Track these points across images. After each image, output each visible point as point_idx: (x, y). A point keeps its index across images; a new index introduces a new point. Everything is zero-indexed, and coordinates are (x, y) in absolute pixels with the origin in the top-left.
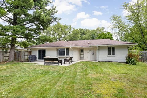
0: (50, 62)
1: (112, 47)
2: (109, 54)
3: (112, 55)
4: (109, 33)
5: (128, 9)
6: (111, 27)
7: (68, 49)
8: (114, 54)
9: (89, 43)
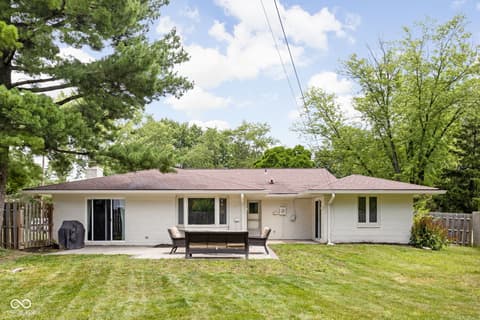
0: (210, 247)
1: (371, 198)
2: (362, 219)
3: (371, 221)
4: (300, 149)
5: (358, 77)
6: (299, 126)
7: (224, 202)
8: (375, 221)
9: (272, 182)
